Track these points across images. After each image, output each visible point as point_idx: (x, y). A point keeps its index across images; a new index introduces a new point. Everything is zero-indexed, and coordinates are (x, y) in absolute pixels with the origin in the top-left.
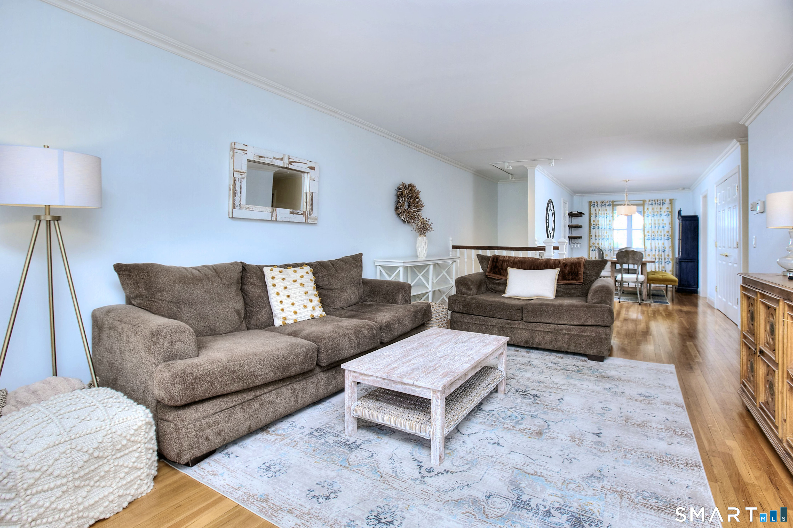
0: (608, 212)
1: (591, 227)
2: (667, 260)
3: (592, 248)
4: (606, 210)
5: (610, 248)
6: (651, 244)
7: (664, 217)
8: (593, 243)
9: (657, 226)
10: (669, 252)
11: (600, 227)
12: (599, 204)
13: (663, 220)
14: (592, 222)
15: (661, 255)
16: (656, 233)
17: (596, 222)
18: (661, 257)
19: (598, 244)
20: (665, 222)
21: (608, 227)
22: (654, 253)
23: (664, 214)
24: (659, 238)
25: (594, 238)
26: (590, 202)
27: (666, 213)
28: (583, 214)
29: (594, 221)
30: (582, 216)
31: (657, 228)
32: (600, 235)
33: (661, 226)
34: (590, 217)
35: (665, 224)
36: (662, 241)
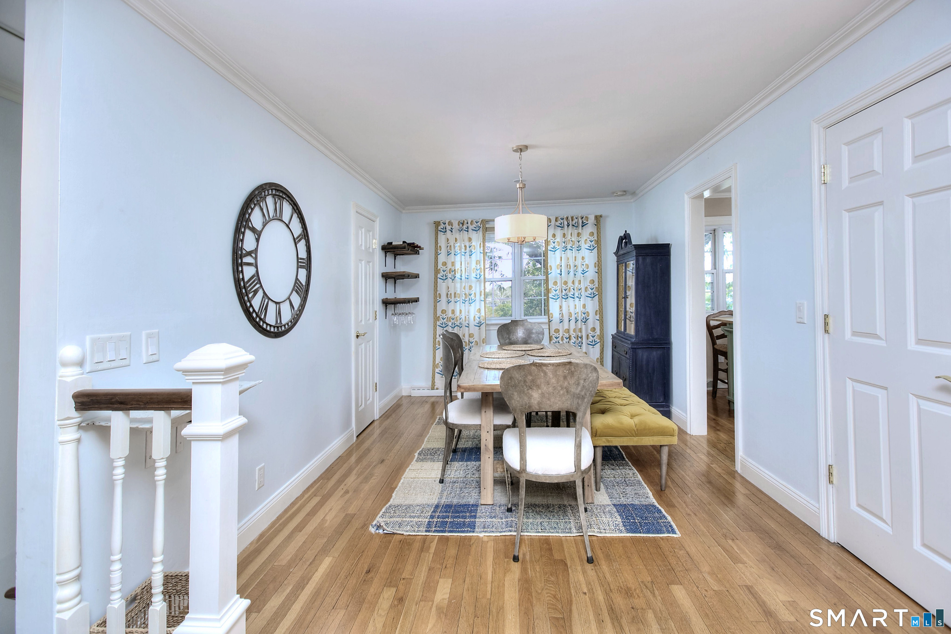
0: (474, 243)
1: (439, 276)
2: (591, 339)
3: (441, 321)
4: (470, 240)
5: (477, 320)
6: (561, 307)
7: (585, 252)
8: (444, 312)
9: (572, 270)
10: (594, 323)
11: (458, 275)
12: (456, 226)
13: (583, 258)
14: (440, 265)
15: (581, 330)
16: (570, 284)
17: (449, 266)
18: (580, 334)
19: (453, 312)
20: (587, 261)
21: (474, 275)
22: (566, 327)
23: (584, 246)
24: (576, 295)
25: (444, 299)
26: (437, 224)
27: (589, 244)
28: (419, 247)
29: (445, 264)
30: (417, 253)
31: (572, 274)
32: (458, 292)
33: (580, 270)
34: (437, 254)
35: (588, 266)
36: (582, 302)
